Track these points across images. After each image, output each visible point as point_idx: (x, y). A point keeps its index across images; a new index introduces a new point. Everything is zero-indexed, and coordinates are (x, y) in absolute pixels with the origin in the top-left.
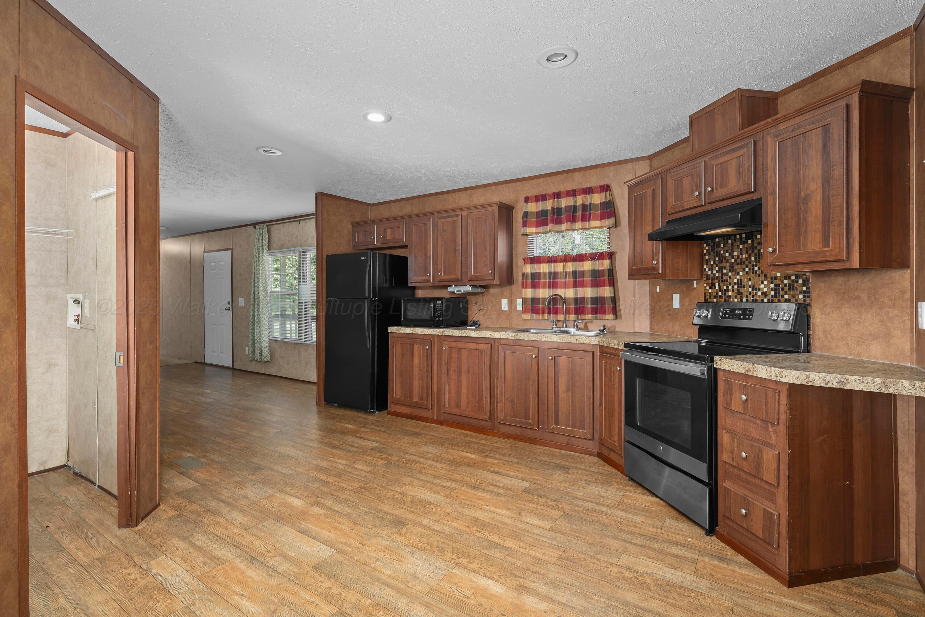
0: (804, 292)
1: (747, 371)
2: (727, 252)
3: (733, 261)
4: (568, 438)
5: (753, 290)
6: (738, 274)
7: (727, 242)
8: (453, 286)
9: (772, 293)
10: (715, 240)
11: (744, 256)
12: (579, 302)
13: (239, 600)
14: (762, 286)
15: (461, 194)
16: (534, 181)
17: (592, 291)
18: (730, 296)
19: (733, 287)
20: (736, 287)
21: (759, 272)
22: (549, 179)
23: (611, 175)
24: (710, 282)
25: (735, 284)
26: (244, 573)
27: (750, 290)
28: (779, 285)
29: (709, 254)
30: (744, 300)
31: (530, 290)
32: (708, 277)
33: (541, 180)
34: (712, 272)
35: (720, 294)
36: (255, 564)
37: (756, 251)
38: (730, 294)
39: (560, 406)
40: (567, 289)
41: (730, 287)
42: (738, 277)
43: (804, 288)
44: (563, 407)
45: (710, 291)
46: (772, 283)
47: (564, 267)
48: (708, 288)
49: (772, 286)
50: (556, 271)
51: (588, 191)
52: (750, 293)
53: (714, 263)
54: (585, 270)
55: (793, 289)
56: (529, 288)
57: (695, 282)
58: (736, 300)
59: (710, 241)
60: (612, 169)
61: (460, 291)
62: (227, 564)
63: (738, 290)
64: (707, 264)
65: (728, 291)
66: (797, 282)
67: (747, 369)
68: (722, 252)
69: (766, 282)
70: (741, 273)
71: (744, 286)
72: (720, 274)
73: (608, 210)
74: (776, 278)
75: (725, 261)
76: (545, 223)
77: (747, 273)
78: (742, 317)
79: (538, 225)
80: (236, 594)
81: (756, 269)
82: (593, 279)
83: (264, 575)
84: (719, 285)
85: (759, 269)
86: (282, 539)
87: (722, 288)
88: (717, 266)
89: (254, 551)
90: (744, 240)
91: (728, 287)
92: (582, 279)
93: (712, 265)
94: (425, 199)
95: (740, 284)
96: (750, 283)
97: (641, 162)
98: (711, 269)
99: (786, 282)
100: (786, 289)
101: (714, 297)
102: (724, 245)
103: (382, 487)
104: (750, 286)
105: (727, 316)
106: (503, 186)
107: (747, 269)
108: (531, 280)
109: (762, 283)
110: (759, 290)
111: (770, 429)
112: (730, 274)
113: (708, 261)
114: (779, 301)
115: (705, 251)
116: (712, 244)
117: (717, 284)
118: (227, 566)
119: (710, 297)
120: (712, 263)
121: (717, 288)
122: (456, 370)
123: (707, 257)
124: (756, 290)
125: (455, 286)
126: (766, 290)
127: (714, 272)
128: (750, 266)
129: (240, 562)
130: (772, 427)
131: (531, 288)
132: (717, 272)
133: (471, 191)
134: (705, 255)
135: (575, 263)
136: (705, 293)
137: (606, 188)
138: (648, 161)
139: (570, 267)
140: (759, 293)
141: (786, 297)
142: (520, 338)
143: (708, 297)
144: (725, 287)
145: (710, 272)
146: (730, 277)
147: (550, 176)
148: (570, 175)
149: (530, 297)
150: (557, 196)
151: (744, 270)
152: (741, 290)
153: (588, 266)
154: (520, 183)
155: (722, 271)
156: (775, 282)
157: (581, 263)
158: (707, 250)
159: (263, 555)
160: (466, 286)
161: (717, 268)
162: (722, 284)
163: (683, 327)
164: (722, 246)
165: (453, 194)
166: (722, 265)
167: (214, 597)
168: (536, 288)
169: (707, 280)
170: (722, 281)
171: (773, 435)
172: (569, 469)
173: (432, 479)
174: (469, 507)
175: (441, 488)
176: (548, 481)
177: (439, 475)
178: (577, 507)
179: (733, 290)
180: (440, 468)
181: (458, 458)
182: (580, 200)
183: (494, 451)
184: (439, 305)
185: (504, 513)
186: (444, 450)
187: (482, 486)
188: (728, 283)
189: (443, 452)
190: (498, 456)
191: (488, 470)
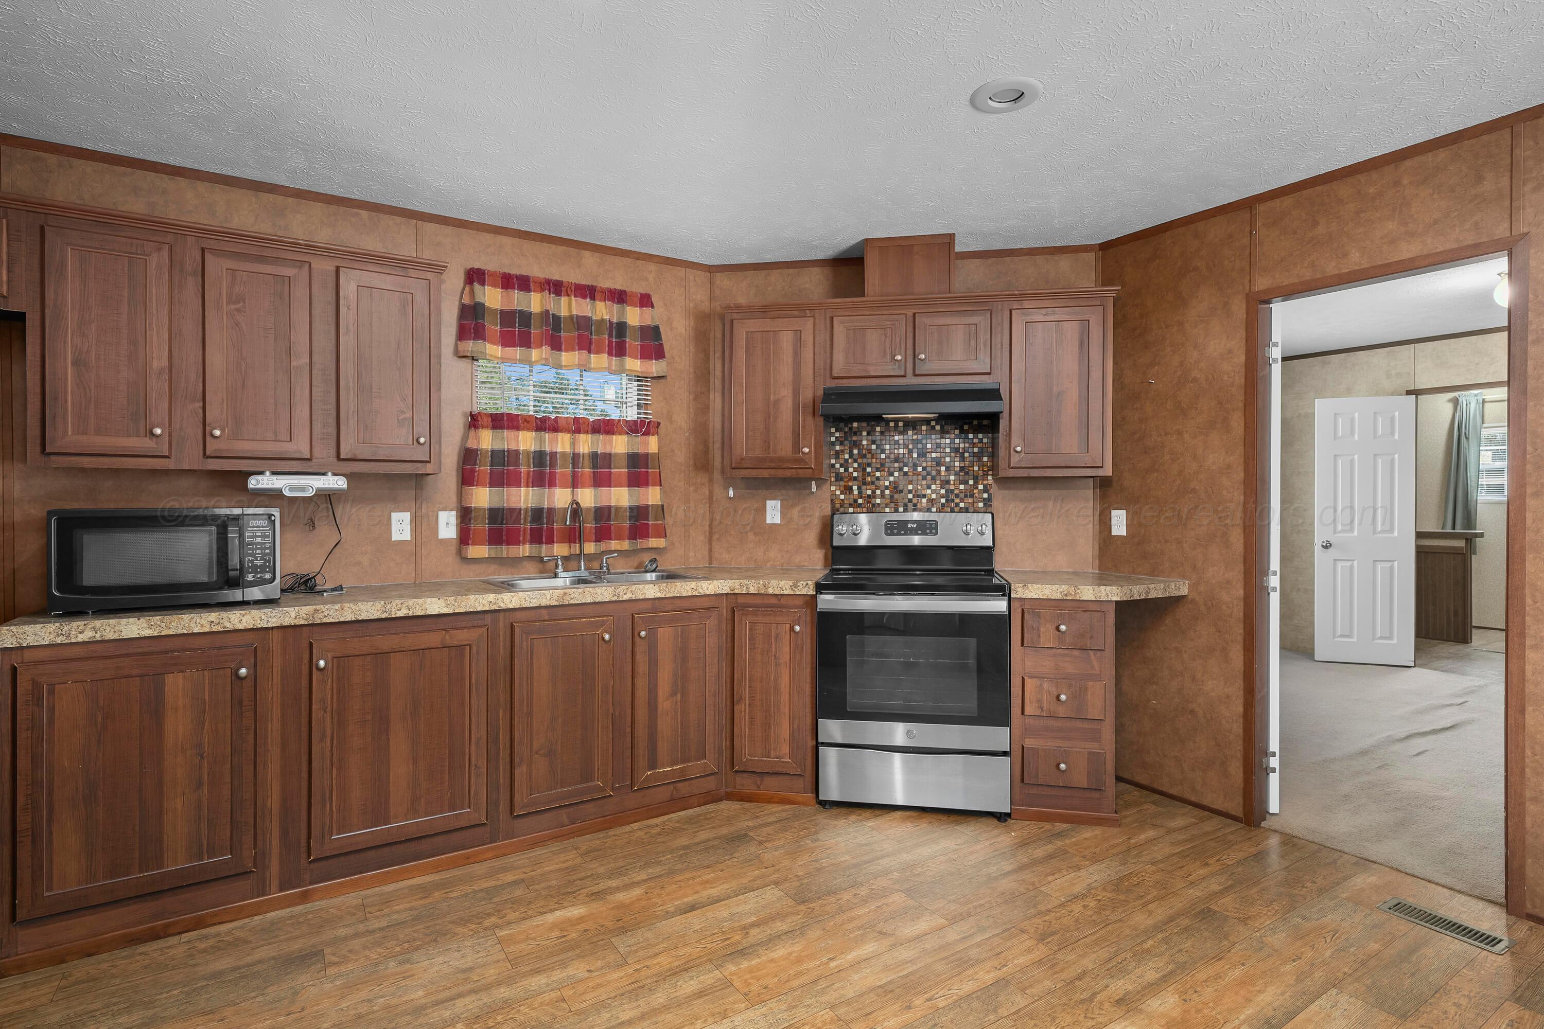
0: (985, 499)
1: (1066, 595)
2: (874, 442)
3: (883, 456)
5: (914, 496)
6: (892, 474)
7: (875, 431)
8: (267, 474)
9: (943, 501)
10: (852, 424)
11: (901, 451)
12: (603, 513)
14: (929, 491)
16: (488, 236)
17: (630, 495)
18: (879, 504)
19: (883, 492)
20: (887, 492)
21: (925, 473)
22: (527, 245)
23: (651, 277)
24: (842, 483)
25: (887, 488)
27: (910, 496)
28: (952, 491)
29: (841, 444)
30: (901, 509)
31: (487, 489)
32: (839, 477)
33: (507, 241)
34: (846, 470)
35: (860, 501)
37: (920, 446)
38: (878, 501)
39: (659, 728)
40: (579, 491)
41: (878, 492)
42: (892, 479)
43: (985, 495)
44: (665, 726)
45: (842, 497)
46: (942, 488)
47: (574, 441)
48: (838, 492)
49: (943, 491)
50: (554, 450)
51: (619, 297)
52: (910, 501)
53: (850, 457)
54: (616, 454)
55: (972, 496)
56: (483, 485)
57: (813, 482)
58: (887, 510)
59: (842, 425)
60: (652, 267)
61: (303, 488)
63: (892, 497)
64: (837, 457)
65: (875, 497)
66: (977, 488)
67: (1065, 592)
68: (865, 442)
69: (933, 487)
70: (896, 474)
71: (901, 491)
72: (861, 474)
73: (655, 343)
74: (948, 482)
75: (869, 456)
76: (526, 342)
77: (906, 474)
78: (920, 532)
79: (507, 341)
81: (920, 469)
82: (632, 470)
84: (859, 488)
85: (924, 469)
87: (864, 492)
88: (855, 461)
90: (902, 429)
91: (874, 492)
92: (607, 470)
93: (846, 460)
95: (896, 488)
96: (910, 487)
97: (698, 272)
98: (845, 465)
99: (962, 487)
100: (962, 495)
101: (850, 505)
102: (869, 434)
104: (910, 492)
105: (895, 531)
106: (398, 219)
107: (906, 469)
108: (492, 466)
109: (929, 487)
110: (924, 496)
111: (1093, 657)
112: (878, 474)
113: (838, 455)
114: (952, 511)
115: (833, 439)
116: (847, 429)
117: (855, 488)
119: (841, 506)
120: (847, 456)
121: (856, 492)
122: (369, 716)
123: (838, 448)
124: (918, 496)
125: (274, 473)
126: (934, 496)
127: (851, 470)
128: (911, 465)
130: (1095, 655)
131: (491, 485)
132: (855, 470)
134: (833, 444)
135: (596, 436)
136: (832, 500)
137: (645, 301)
138: (708, 274)
139: (586, 444)
140: (924, 500)
141: (962, 505)
142: (572, 602)
143: (838, 506)
144: (869, 492)
145: (842, 470)
146: (878, 479)
147: (529, 239)
148: (573, 251)
149: (487, 505)
150: (556, 287)
151: (901, 469)
152: (896, 496)
153: (620, 445)
154: (449, 230)
155: (864, 470)
156: (947, 486)
157: (608, 437)
158: (836, 438)
160: (324, 474)
161: (856, 465)
162: (864, 487)
163: (788, 551)
164: (864, 433)
166: (865, 461)
168: (509, 485)
169: (837, 480)
170: (864, 484)
171: (1096, 664)
172: (746, 835)
173: (641, 1002)
174: (823, 984)
175: (700, 1001)
176: (777, 867)
177: (630, 988)
178: (890, 875)
179: (882, 495)
180: (587, 975)
181: (557, 933)
182: (602, 311)
183: (581, 879)
184: (259, 534)
185: (871, 949)
186: (486, 941)
187: (739, 942)
188: (873, 487)
189: (493, 946)
190: (613, 883)
191: (668, 915)
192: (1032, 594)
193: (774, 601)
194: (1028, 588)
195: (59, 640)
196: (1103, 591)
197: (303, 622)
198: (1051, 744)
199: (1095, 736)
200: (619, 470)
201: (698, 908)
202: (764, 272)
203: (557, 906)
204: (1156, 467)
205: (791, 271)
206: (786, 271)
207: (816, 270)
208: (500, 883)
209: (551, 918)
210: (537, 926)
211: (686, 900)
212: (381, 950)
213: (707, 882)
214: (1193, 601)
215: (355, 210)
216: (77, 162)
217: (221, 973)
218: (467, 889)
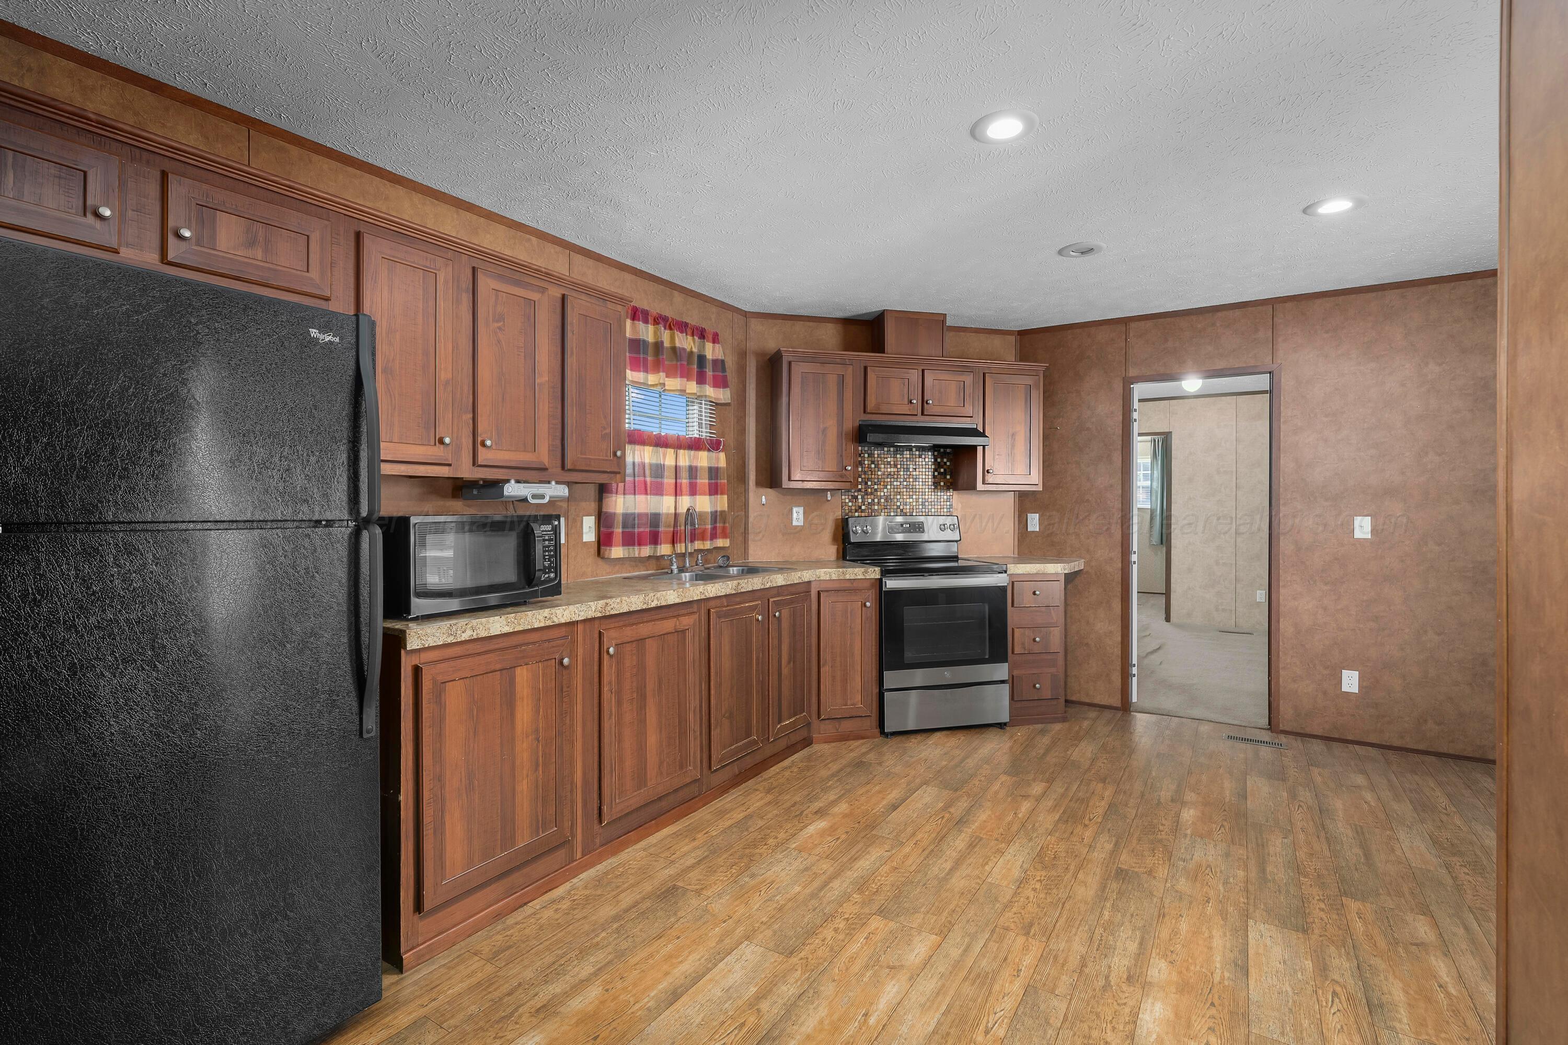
1: (1039, 571)
2: (873, 462)
3: (879, 473)
6: (886, 487)
7: (874, 453)
8: (512, 481)
9: (921, 507)
11: (892, 470)
12: (695, 519)
13: (1450, 985)
20: (882, 500)
24: (850, 493)
25: (881, 496)
26: (1409, 1005)
28: (926, 500)
31: (623, 497)
35: (862, 506)
36: (1379, 999)
37: (905, 466)
38: (875, 506)
40: (679, 498)
41: (876, 500)
42: (885, 490)
43: (948, 504)
45: (850, 504)
47: (677, 456)
48: (846, 499)
50: (664, 463)
51: (701, 333)
52: (898, 507)
54: (702, 468)
55: (939, 504)
57: (829, 492)
61: (543, 497)
62: (1424, 1037)
63: (885, 504)
65: (873, 504)
66: (942, 498)
67: (1038, 569)
68: (866, 462)
69: (914, 497)
70: (889, 487)
71: (892, 500)
73: (723, 375)
75: (870, 473)
76: (645, 367)
78: (913, 531)
79: (636, 365)
80: (1448, 995)
82: (710, 482)
83: (1382, 977)
85: (908, 483)
86: (1289, 989)
89: (1357, 1015)
91: (873, 500)
92: (697, 481)
100: (933, 504)
101: (856, 511)
102: (870, 455)
105: (895, 530)
111: (1052, 611)
112: (876, 487)
117: (860, 497)
118: (1428, 1034)
119: (850, 511)
121: (860, 501)
124: (903, 503)
125: (517, 482)
126: (914, 503)
128: (899, 480)
129: (1400, 1021)
130: (1054, 610)
135: (689, 452)
136: (843, 506)
137: (715, 338)
139: (684, 458)
140: (908, 507)
143: (846, 511)
144: (870, 501)
146: (876, 490)
149: (621, 511)
151: (892, 483)
152: (888, 503)
153: (704, 460)
155: (866, 483)
157: (695, 453)
159: (1351, 998)
161: (860, 479)
162: (866, 497)
164: (866, 455)
167: (1488, 1017)
168: (637, 494)
170: (867, 494)
171: (1054, 615)
179: (879, 503)
182: (686, 342)
184: (547, 538)
188: (872, 497)
192: (1019, 571)
193: (849, 585)
194: (1017, 567)
195: (450, 640)
196: (1059, 567)
198: (1030, 672)
199: (1052, 665)
200: (703, 481)
202: (790, 323)
204: (1061, 485)
205: (811, 324)
206: (808, 323)
207: (830, 326)
215: (528, 236)
218: (716, 828)
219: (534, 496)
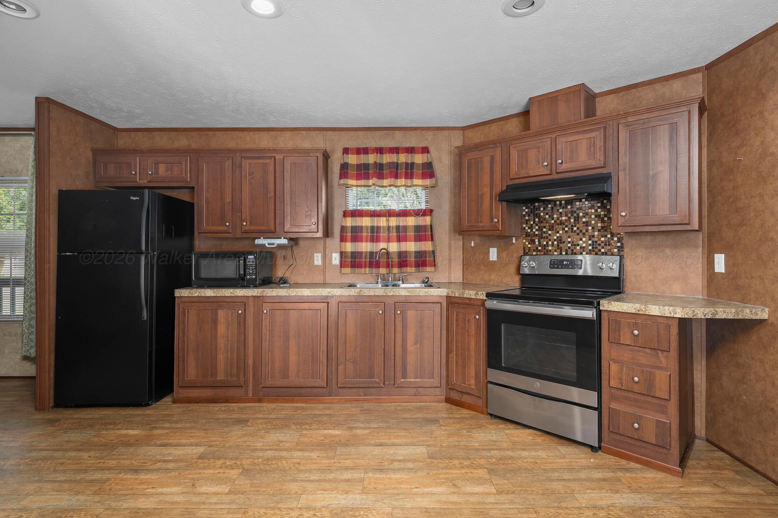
0: (618, 247)
1: (639, 311)
2: (547, 214)
3: (553, 222)
4: (415, 389)
5: (572, 245)
6: (558, 232)
7: (547, 207)
8: (262, 238)
9: (590, 248)
10: (535, 204)
11: (564, 218)
12: (402, 255)
14: (581, 242)
15: (262, 134)
16: (352, 132)
17: (415, 245)
18: (550, 250)
19: (553, 243)
20: (555, 243)
21: (578, 231)
22: (369, 133)
23: (430, 139)
24: (529, 238)
25: (555, 240)
27: (569, 245)
28: (596, 242)
29: (529, 216)
30: (564, 253)
31: (350, 243)
32: (527, 235)
33: (360, 133)
34: (532, 230)
35: (540, 248)
37: (575, 215)
38: (550, 248)
39: (408, 359)
40: (391, 244)
41: (550, 243)
42: (558, 235)
43: (619, 244)
44: (411, 360)
45: (529, 246)
46: (590, 240)
47: (388, 221)
48: (527, 243)
49: (590, 242)
50: (379, 225)
51: (411, 150)
52: (569, 248)
53: (534, 223)
54: (409, 226)
55: (609, 245)
56: (349, 242)
57: (514, 238)
58: (556, 253)
59: (529, 205)
60: (430, 133)
61: (273, 244)
63: (558, 245)
64: (527, 223)
65: (548, 246)
66: (613, 239)
67: (638, 309)
68: (542, 214)
69: (584, 239)
70: (561, 232)
71: (564, 242)
72: (540, 233)
73: (429, 171)
74: (593, 236)
75: (544, 222)
76: (367, 177)
77: (566, 232)
78: (570, 267)
79: (358, 177)
81: (575, 229)
82: (417, 234)
84: (539, 241)
85: (578, 228)
87: (542, 243)
88: (537, 225)
90: (564, 205)
91: (547, 243)
92: (405, 234)
93: (532, 225)
94: (210, 133)
95: (560, 240)
96: (569, 240)
97: (456, 131)
98: (531, 227)
99: (603, 239)
100: (603, 245)
101: (534, 251)
102: (544, 209)
103: (272, 508)
104: (569, 242)
105: (556, 266)
106: (317, 132)
107: (566, 229)
108: (351, 233)
109: (581, 240)
110: (578, 245)
111: (661, 355)
112: (550, 232)
113: (527, 222)
114: (596, 254)
115: (524, 213)
116: (532, 207)
117: (537, 240)
119: (529, 251)
120: (532, 223)
121: (537, 243)
122: (282, 335)
123: (527, 218)
124: (575, 245)
125: (264, 238)
126: (584, 245)
127: (534, 230)
128: (570, 226)
130: (662, 354)
131: (352, 242)
132: (537, 230)
133: (276, 132)
134: (524, 216)
135: (398, 218)
136: (524, 248)
137: (425, 150)
138: (462, 132)
139: (394, 222)
140: (578, 248)
141: (603, 250)
142: (364, 294)
143: (527, 251)
144: (545, 243)
145: (529, 231)
146: (550, 235)
147: (370, 131)
148: (390, 132)
149: (350, 251)
150: (380, 151)
151: (564, 229)
152: (561, 245)
153: (411, 221)
154: (336, 133)
155: (542, 230)
156: (593, 239)
157: (404, 218)
158: (526, 212)
160: (280, 238)
161: (537, 227)
162: (542, 240)
163: (500, 276)
164: (542, 209)
165: (251, 133)
166: (542, 225)
168: (358, 242)
169: (526, 236)
170: (542, 238)
171: (663, 360)
172: (438, 420)
173: (323, 475)
174: (401, 496)
175: (344, 483)
176: (436, 439)
177: (325, 468)
178: (489, 459)
179: (553, 245)
180: (316, 457)
181: (322, 438)
182: (403, 158)
183: (351, 420)
184: (251, 261)
185: (440, 490)
186: (297, 433)
187: (385, 466)
188: (547, 240)
189: (297, 436)
190: (361, 425)
191: (370, 445)
192: (614, 308)
193: (468, 301)
194: (611, 304)
195: (190, 295)
196: (667, 310)
197: (259, 295)
198: (630, 410)
199: (663, 411)
200: (411, 233)
201: (383, 446)
202: (488, 126)
203: (333, 428)
204: (745, 222)
205: (502, 122)
206: (499, 123)
207: (515, 120)
208: (322, 413)
209: (326, 432)
210: (318, 433)
211: (382, 441)
212: (264, 426)
213: (398, 436)
214: (772, 324)
215: (301, 132)
216: (217, 133)
217: (219, 419)
218: (310, 412)
219: (269, 244)
